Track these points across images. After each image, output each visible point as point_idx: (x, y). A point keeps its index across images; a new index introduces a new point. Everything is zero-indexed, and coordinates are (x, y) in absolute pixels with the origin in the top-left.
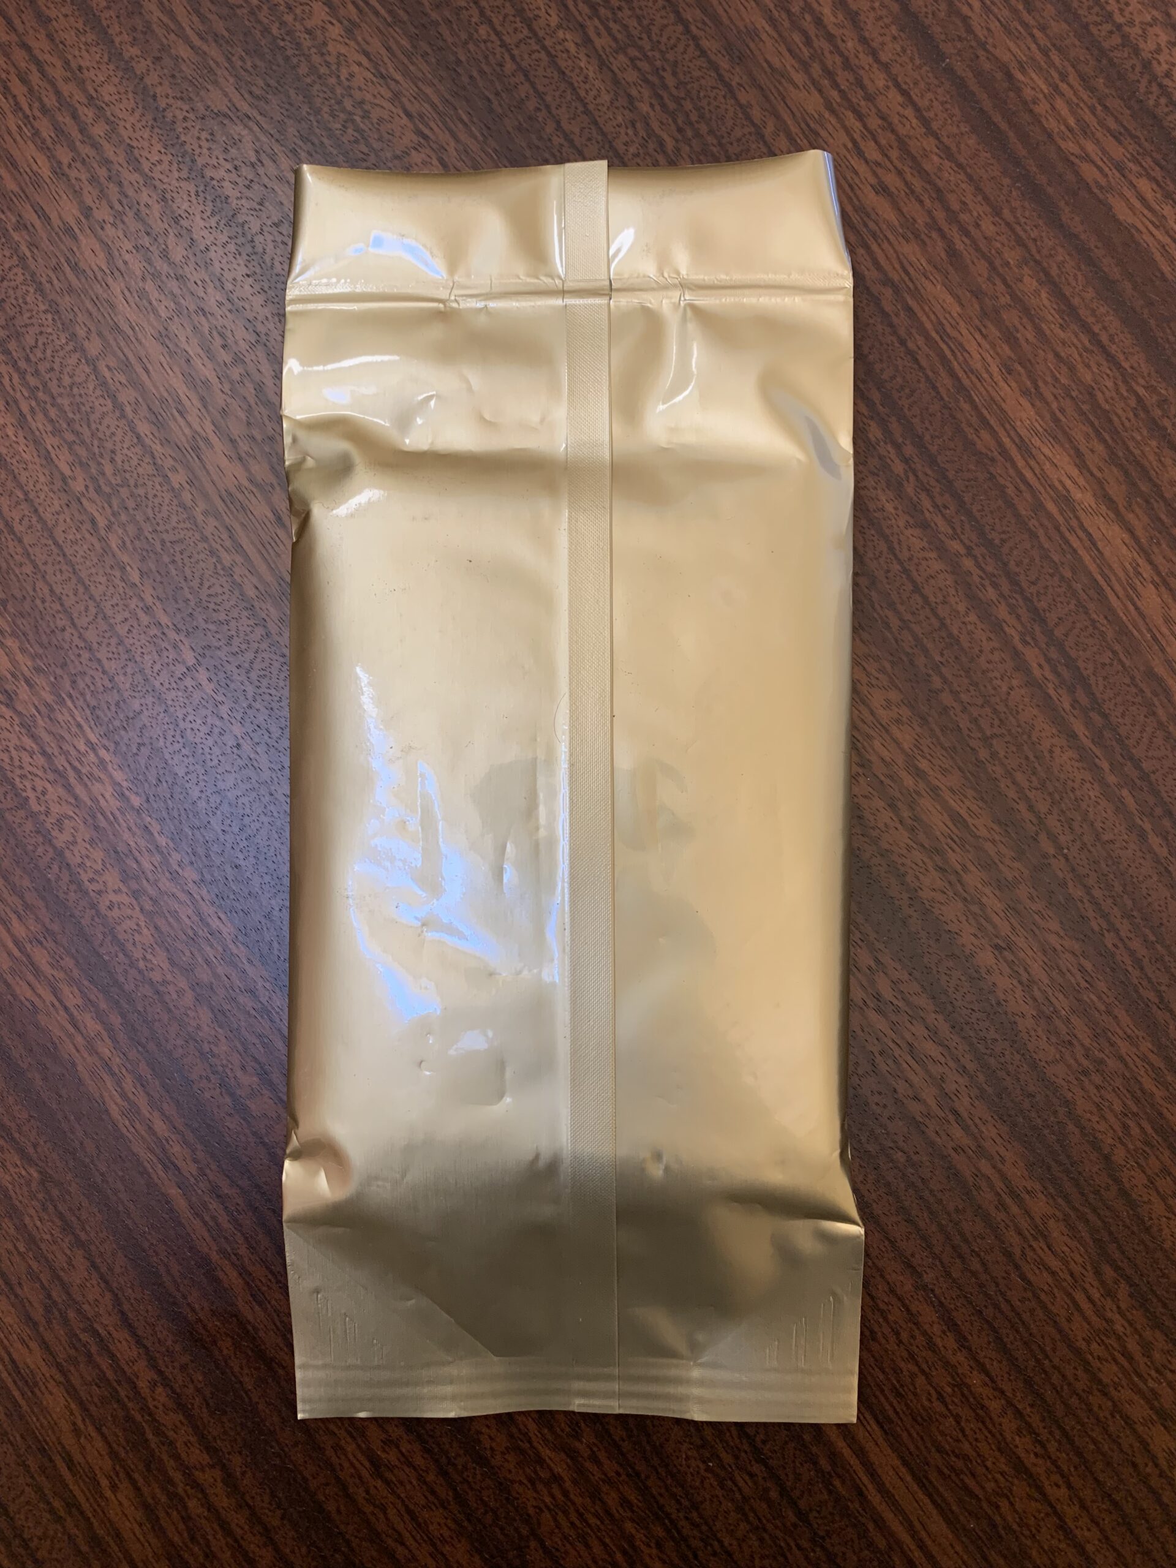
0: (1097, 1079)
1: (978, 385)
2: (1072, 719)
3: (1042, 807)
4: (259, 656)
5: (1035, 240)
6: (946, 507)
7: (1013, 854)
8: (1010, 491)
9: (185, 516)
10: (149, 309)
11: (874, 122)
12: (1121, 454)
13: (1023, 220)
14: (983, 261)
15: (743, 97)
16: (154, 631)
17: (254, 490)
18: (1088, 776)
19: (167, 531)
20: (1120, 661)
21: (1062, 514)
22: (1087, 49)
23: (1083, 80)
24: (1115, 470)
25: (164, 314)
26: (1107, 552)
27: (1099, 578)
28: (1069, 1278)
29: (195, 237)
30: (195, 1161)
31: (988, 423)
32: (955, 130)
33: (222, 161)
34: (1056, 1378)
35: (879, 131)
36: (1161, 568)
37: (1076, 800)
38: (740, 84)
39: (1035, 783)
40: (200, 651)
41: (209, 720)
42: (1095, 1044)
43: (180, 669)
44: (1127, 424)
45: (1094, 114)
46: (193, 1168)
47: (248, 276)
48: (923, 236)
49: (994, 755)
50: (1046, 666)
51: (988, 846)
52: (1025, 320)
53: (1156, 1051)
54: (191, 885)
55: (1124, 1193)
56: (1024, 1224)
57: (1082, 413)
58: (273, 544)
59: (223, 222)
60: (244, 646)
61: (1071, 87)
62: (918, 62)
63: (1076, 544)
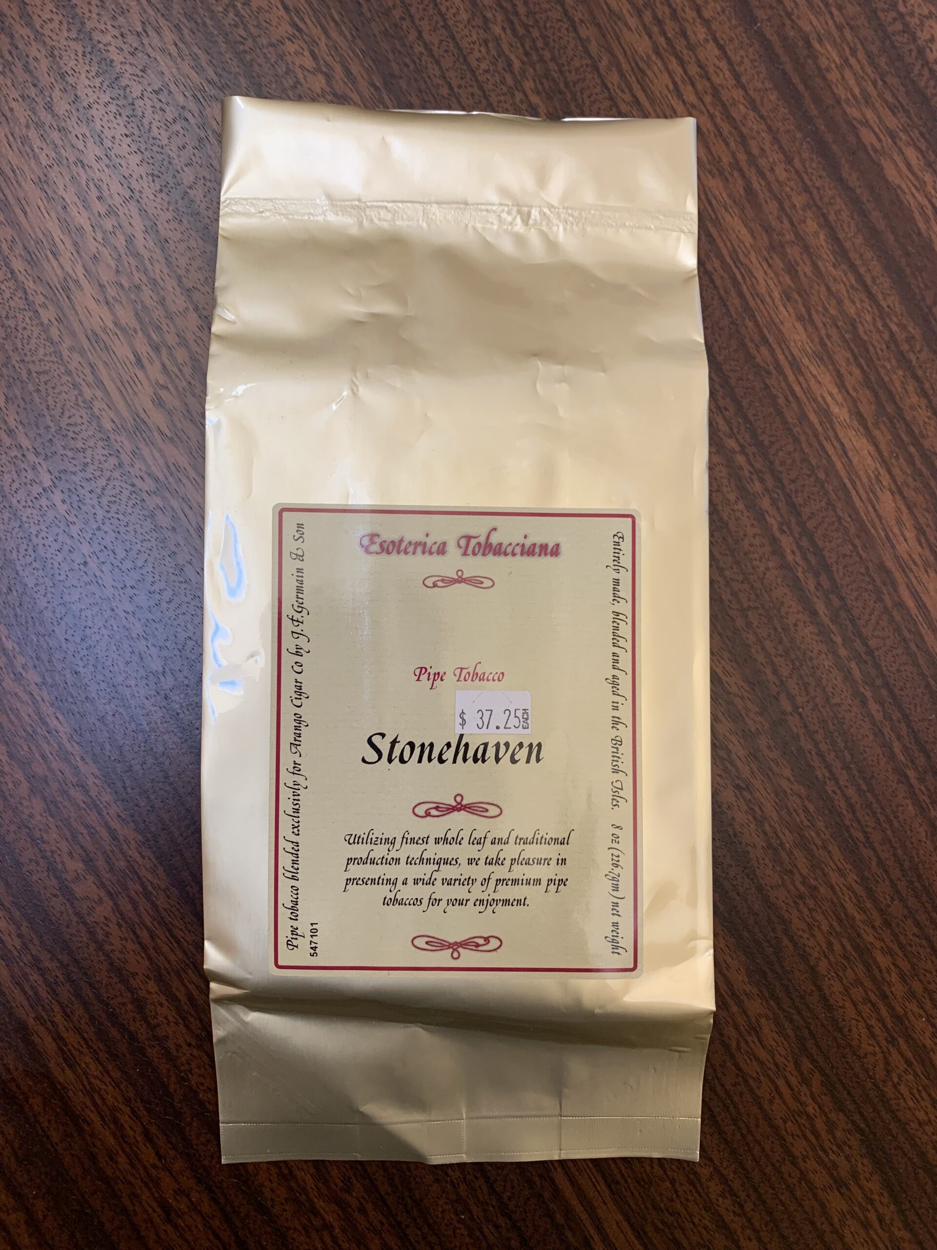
0: (811, 903)
1: (762, 307)
2: (816, 600)
3: (785, 671)
4: (111, 483)
5: (818, 188)
6: (726, 409)
7: (758, 710)
8: (781, 401)
9: (52, 349)
10: (31, 155)
11: (693, 69)
12: (873, 379)
13: (810, 170)
14: (774, 202)
15: (584, 32)
16: (14, 452)
17: (119, 333)
18: (823, 648)
19: (33, 362)
20: (858, 553)
21: (821, 424)
22: (876, 31)
23: (869, 57)
24: (867, 392)
25: (44, 161)
26: (855, 461)
27: (847, 481)
28: (773, 1067)
29: (79, 93)
30: (20, 936)
31: (767, 341)
32: (760, 85)
33: (110, 28)
34: (756, 1151)
35: (697, 77)
36: (897, 478)
37: (813, 668)
38: (582, 21)
39: (781, 652)
40: (57, 475)
41: (60, 538)
42: (812, 875)
43: (36, 489)
44: (880, 352)
45: (875, 87)
46: (17, 942)
47: (126, 135)
48: (726, 174)
49: (749, 624)
50: (798, 553)
51: (737, 701)
52: (805, 256)
53: (859, 881)
54: (33, 687)
55: (824, 998)
56: (741, 1020)
57: (845, 341)
58: (132, 383)
59: (107, 83)
60: (97, 474)
61: (859, 61)
62: (734, 22)
63: (831, 451)
